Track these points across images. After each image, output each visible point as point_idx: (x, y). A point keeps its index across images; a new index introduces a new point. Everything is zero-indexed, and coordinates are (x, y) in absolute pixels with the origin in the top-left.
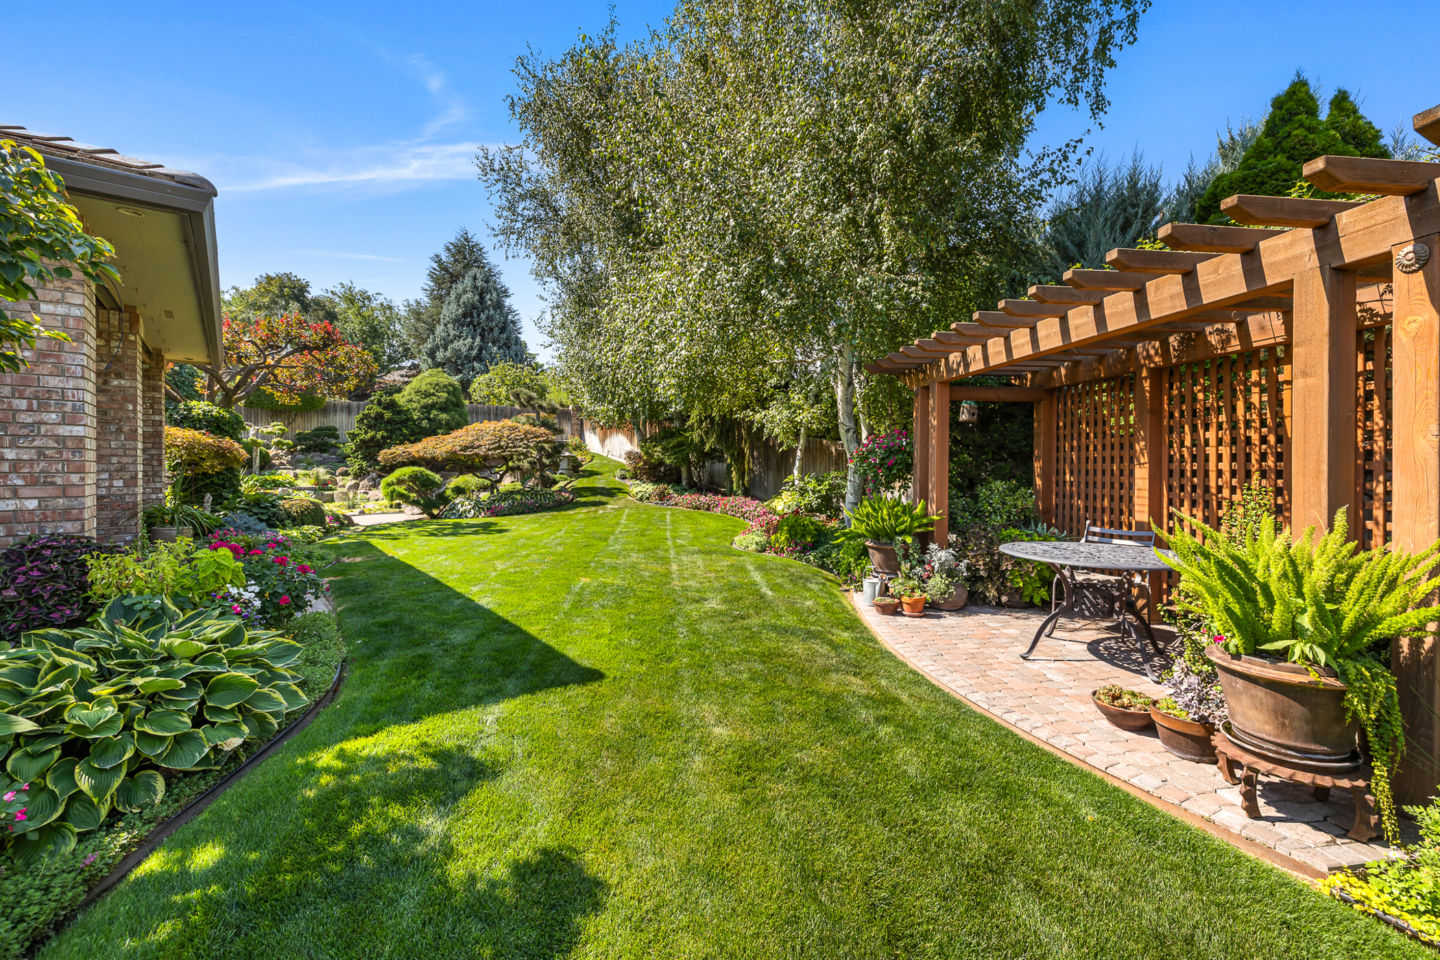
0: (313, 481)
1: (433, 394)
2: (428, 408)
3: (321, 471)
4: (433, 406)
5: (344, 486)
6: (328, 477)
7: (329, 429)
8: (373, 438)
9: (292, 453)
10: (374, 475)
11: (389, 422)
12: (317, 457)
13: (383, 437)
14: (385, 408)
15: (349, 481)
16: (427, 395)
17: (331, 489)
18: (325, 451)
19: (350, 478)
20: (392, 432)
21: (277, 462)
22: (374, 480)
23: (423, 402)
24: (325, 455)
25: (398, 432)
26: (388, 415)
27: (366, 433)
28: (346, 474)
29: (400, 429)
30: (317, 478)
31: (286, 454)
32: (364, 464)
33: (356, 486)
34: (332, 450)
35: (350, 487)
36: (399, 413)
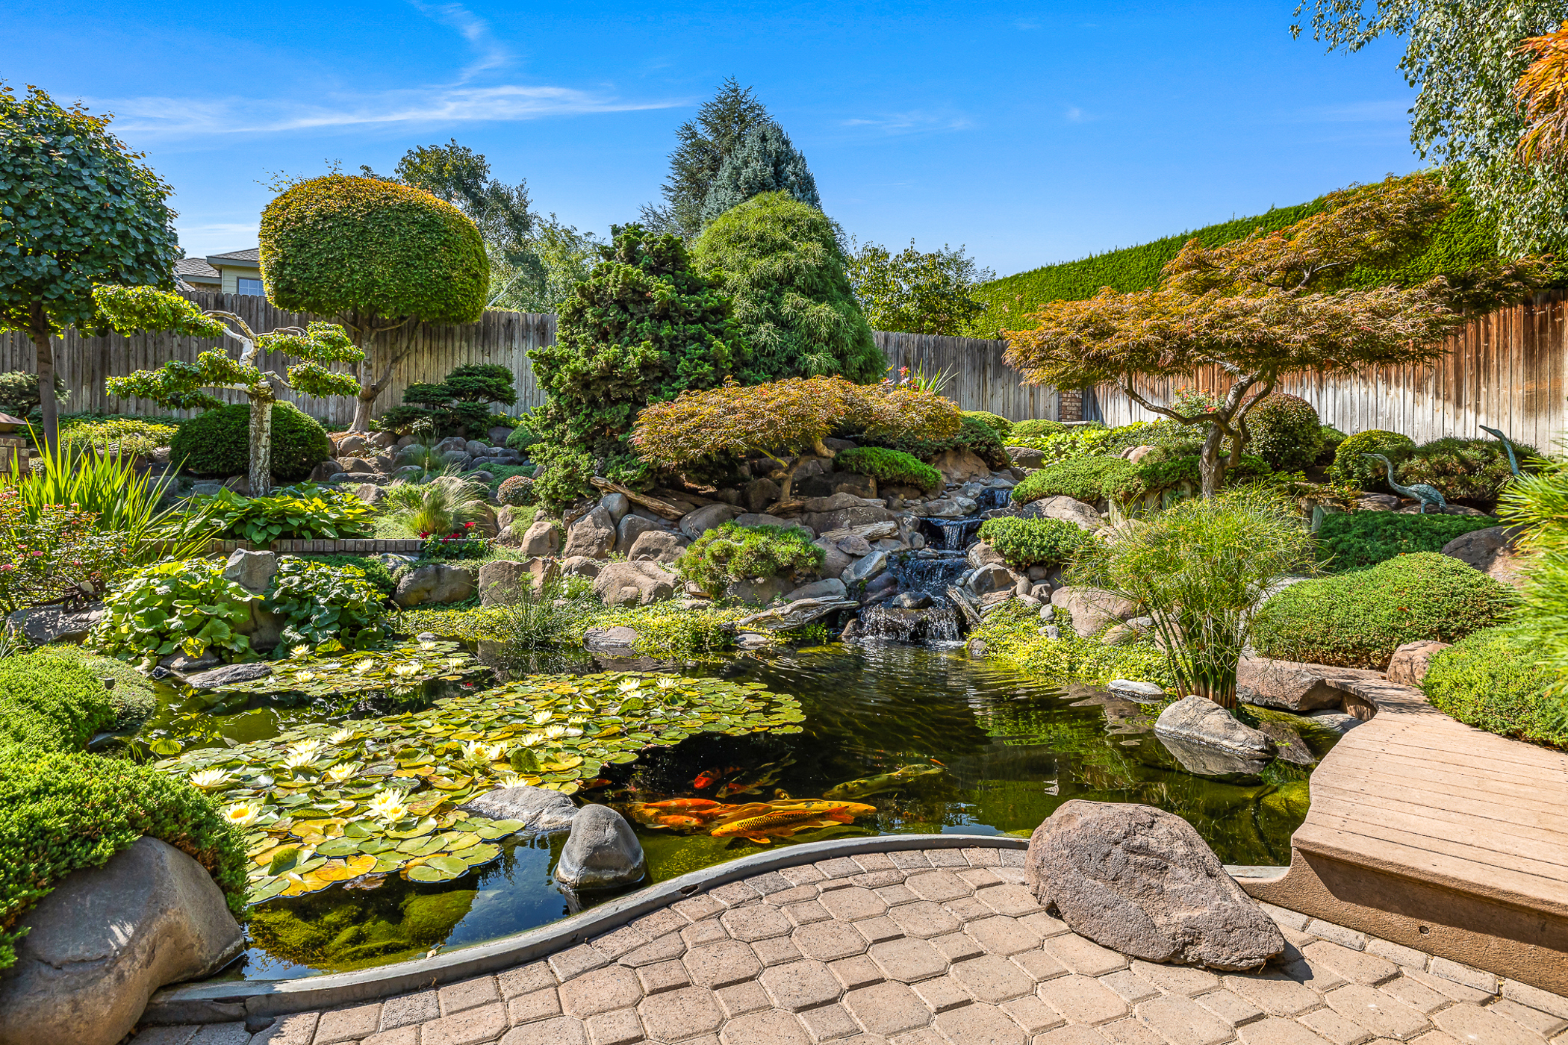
0: (419, 516)
1: (784, 246)
2: (772, 287)
3: (452, 483)
4: (786, 281)
5: (515, 540)
6: (469, 506)
7: (491, 372)
8: (613, 365)
9: (395, 439)
10: (614, 502)
11: (664, 315)
12: (455, 448)
13: (645, 366)
14: (651, 270)
15: (536, 524)
16: (767, 247)
17: (476, 553)
18: (478, 434)
19: (536, 510)
20: (675, 347)
21: (346, 462)
22: (614, 520)
23: (760, 265)
24: (477, 445)
25: (695, 349)
26: (661, 288)
27: (590, 353)
28: (524, 497)
29: (699, 338)
30: (437, 507)
31: (381, 445)
32: (583, 460)
33: (553, 542)
34: (496, 435)
35: (538, 546)
36: (694, 287)
